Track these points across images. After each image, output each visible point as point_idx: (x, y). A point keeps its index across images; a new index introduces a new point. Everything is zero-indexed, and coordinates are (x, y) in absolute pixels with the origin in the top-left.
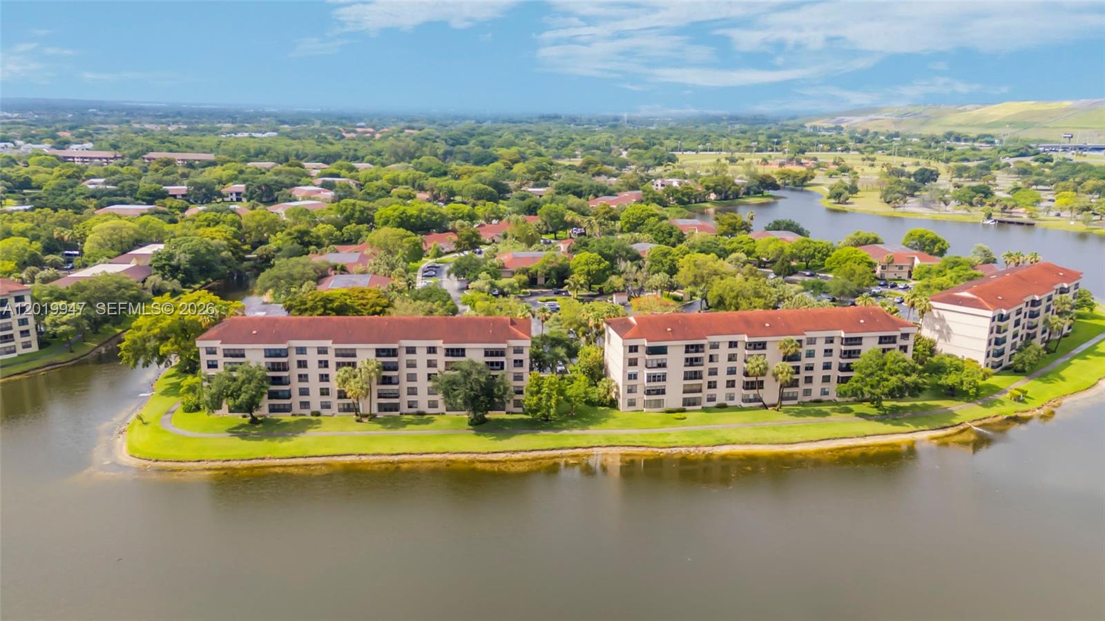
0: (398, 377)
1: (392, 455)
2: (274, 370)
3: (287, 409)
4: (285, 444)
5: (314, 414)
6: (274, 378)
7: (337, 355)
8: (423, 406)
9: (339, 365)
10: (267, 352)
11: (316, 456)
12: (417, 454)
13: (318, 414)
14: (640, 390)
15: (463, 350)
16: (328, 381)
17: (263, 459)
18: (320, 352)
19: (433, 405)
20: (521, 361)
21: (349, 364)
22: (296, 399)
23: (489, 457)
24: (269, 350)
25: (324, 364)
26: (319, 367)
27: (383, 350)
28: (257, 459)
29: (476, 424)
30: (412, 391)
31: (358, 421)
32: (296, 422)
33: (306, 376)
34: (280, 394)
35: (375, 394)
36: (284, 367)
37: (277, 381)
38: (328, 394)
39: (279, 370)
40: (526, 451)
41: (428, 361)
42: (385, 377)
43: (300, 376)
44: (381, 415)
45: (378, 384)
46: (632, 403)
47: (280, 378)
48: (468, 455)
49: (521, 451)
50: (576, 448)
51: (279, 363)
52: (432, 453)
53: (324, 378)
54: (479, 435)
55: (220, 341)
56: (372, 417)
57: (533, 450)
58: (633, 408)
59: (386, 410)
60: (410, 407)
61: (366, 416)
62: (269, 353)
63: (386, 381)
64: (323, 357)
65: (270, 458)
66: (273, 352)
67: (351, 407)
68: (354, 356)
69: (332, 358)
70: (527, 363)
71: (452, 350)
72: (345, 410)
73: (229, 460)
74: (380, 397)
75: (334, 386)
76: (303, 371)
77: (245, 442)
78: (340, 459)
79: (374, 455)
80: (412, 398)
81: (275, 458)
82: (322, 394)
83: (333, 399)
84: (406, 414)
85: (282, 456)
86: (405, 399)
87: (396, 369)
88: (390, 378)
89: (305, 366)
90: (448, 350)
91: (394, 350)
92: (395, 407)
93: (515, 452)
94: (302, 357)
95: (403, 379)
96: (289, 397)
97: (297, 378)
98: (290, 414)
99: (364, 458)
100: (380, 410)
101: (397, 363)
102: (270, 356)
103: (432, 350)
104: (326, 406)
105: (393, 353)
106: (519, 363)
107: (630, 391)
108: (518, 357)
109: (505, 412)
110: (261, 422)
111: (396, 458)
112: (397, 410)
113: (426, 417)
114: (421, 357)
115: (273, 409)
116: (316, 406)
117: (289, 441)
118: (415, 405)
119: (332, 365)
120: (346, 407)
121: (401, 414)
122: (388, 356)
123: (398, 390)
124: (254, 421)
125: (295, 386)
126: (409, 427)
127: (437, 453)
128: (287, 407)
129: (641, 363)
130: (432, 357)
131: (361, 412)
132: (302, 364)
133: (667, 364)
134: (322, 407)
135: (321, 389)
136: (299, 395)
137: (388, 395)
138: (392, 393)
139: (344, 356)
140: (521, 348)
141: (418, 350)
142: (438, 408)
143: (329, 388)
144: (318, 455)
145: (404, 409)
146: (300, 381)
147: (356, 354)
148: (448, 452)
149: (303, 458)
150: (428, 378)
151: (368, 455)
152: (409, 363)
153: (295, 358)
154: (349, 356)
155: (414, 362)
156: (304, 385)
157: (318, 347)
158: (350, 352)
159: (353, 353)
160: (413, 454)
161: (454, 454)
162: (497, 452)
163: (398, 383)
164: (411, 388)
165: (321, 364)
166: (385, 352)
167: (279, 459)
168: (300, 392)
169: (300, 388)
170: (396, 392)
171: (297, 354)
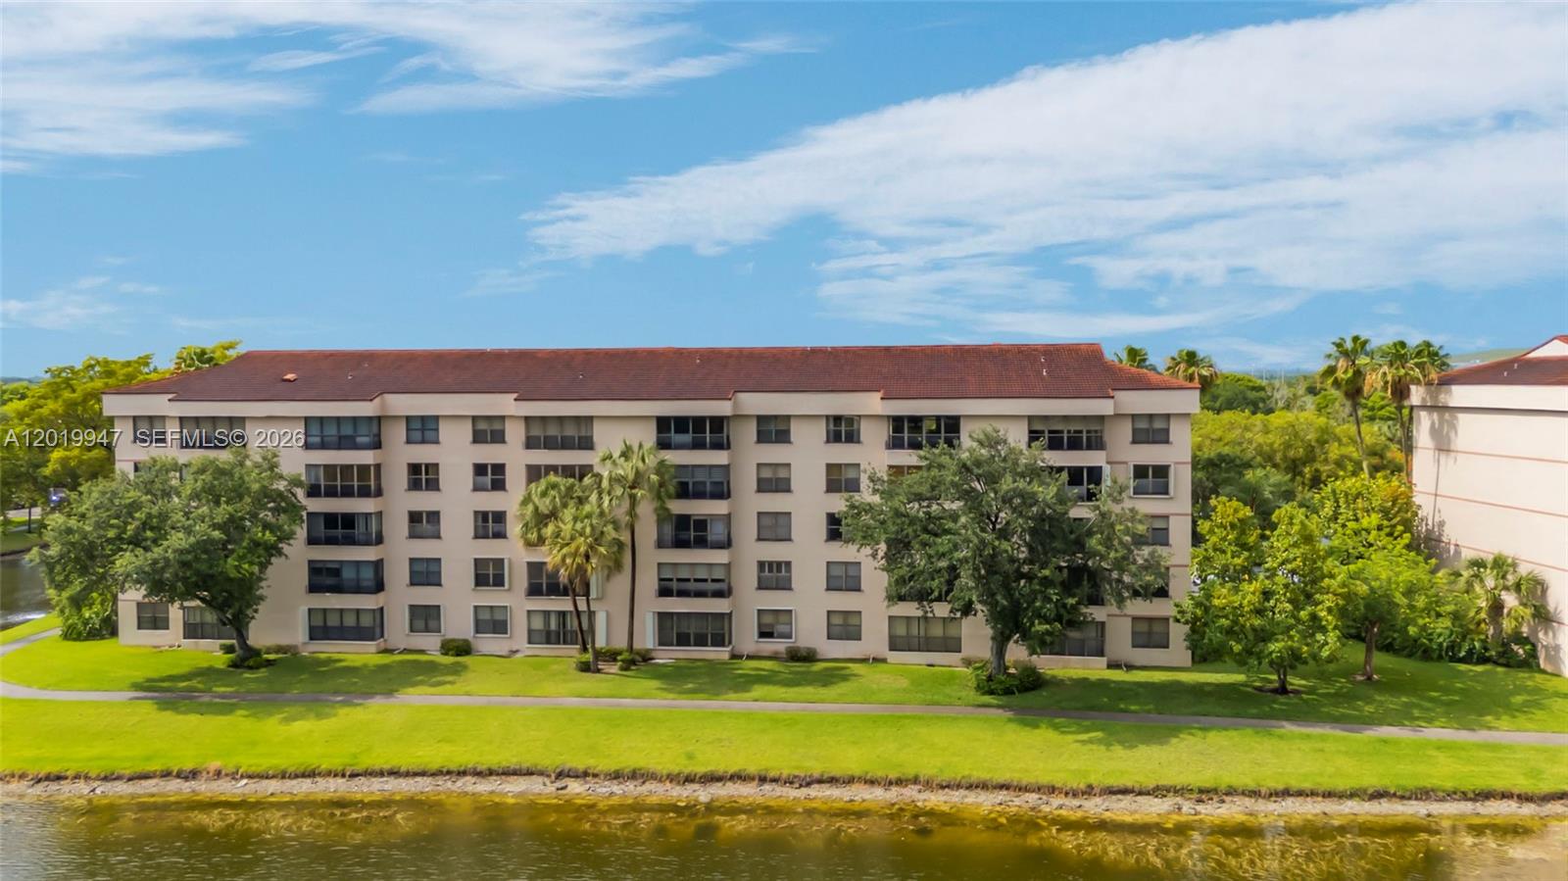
0: (728, 518)
1: (689, 779)
2: (331, 492)
3: (368, 629)
5: (450, 648)
6: (330, 519)
7: (531, 443)
8: (810, 631)
9: (534, 473)
10: (315, 429)
11: (394, 773)
12: (789, 782)
13: (463, 649)
15: (952, 423)
16: (500, 535)
17: (194, 774)
18: (478, 438)
19: (845, 627)
20: (1162, 472)
21: (568, 471)
22: (400, 597)
23: (1095, 808)
24: (322, 420)
25: (491, 476)
26: (476, 488)
27: (682, 423)
28: (166, 774)
29: (1008, 692)
30: (774, 575)
31: (585, 668)
32: (383, 669)
33: (434, 517)
34: (348, 574)
35: (648, 581)
36: (367, 482)
37: (339, 529)
38: (499, 582)
39: (347, 492)
40: (1254, 794)
41: (830, 467)
42: (683, 521)
43: (415, 517)
44: (666, 657)
45: (660, 544)
47: (349, 520)
48: (1002, 796)
49: (1231, 792)
50: (1486, 795)
51: (347, 469)
52: (850, 781)
53: (489, 525)
54: (1036, 726)
56: (636, 661)
57: (1286, 793)
59: (683, 640)
60: (765, 634)
61: (612, 656)
62: (321, 433)
63: (687, 533)
64: (489, 454)
65: (218, 774)
66: (331, 431)
67: (572, 624)
68: (587, 444)
69: (514, 455)
70: (1182, 481)
71: (915, 422)
72: (550, 637)
74: (664, 592)
75: (516, 553)
76: (424, 501)
77: (168, 716)
78: (483, 787)
79: (616, 776)
80: (774, 600)
81: (234, 776)
82: (481, 580)
83: (515, 601)
84: (750, 657)
85: (264, 764)
86: (749, 602)
87: (721, 492)
88: (702, 524)
89: (433, 485)
90: (896, 424)
91: (718, 423)
92: (716, 631)
93: (1205, 794)
94: (423, 454)
95: (746, 529)
96: (379, 587)
97: (403, 525)
98: (371, 646)
99: (575, 787)
100: (663, 641)
101: (726, 469)
102: (323, 446)
103: (842, 429)
104: (493, 623)
105: (712, 432)
106: (1153, 478)
108: (1150, 455)
109: (1103, 661)
110: (269, 663)
111: (703, 794)
112: (719, 641)
113: (818, 667)
114: (808, 455)
115: (324, 628)
116: (458, 623)
117: (319, 716)
118: (782, 628)
119: (515, 478)
120: (554, 624)
121: (734, 656)
122: (698, 445)
123: (728, 566)
124: (250, 662)
125: (400, 550)
126: (759, 691)
127: (872, 782)
128: (366, 621)
130: (842, 454)
131: (601, 642)
132: (423, 477)
134: (480, 627)
135: (479, 563)
136: (408, 581)
137: (692, 586)
138: (705, 580)
139: (550, 444)
140: (1158, 425)
141: (796, 430)
142: (859, 639)
143: (502, 560)
144: (403, 769)
145: (746, 637)
146: (413, 535)
147: (592, 437)
148: (916, 781)
149: (343, 776)
150: (828, 529)
151: (595, 776)
152: (767, 474)
153: (400, 454)
154: (565, 444)
155: (782, 474)
156: (425, 549)
157: (475, 419)
158: (570, 431)
159: (583, 434)
160: (775, 780)
161: (943, 787)
162: (1125, 791)
163: (727, 544)
164: (771, 564)
165: (481, 479)
166: (687, 432)
167: (250, 777)
168: (412, 573)
169: (412, 560)
170: (719, 574)
171: (408, 442)
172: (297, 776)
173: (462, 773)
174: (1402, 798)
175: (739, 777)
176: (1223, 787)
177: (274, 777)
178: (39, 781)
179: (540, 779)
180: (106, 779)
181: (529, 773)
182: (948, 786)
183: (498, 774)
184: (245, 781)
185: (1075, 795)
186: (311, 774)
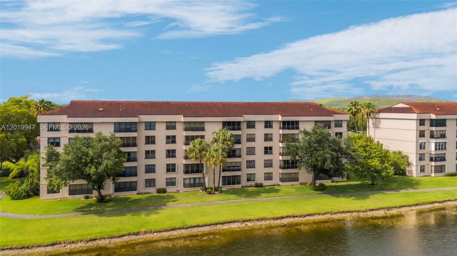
0: (240, 149)
3: (132, 187)
4: (153, 217)
5: (159, 191)
7: (186, 130)
8: (260, 179)
9: (188, 139)
10: (117, 126)
11: (198, 226)
12: (301, 216)
13: (164, 191)
14: (427, 158)
15: (297, 122)
16: (174, 156)
17: (137, 234)
18: (168, 128)
19: (269, 177)
20: (341, 134)
21: (197, 138)
22: (142, 177)
24: (120, 123)
25: (172, 139)
26: (167, 143)
27: (229, 123)
28: (129, 234)
29: (322, 190)
30: (251, 164)
31: (209, 193)
33: (153, 152)
34: (128, 171)
36: (132, 142)
38: (174, 170)
39: (128, 146)
41: (265, 135)
42: (230, 150)
43: (147, 152)
44: (225, 188)
45: (223, 157)
46: (422, 170)
47: (130, 154)
51: (128, 138)
52: (314, 215)
53: (171, 154)
55: (66, 116)
56: (221, 190)
58: (423, 174)
59: (229, 184)
60: (248, 180)
62: (119, 127)
63: (231, 154)
64: (171, 133)
65: (145, 233)
66: (123, 126)
67: (198, 181)
68: (203, 129)
69: (180, 133)
71: (288, 122)
72: (191, 186)
73: (95, 240)
75: (180, 161)
76: (150, 147)
79: (258, 220)
80: (251, 171)
81: (151, 232)
82: (168, 170)
83: (179, 175)
84: (246, 187)
85: (159, 228)
86: (244, 172)
87: (239, 142)
88: (234, 151)
89: (153, 142)
90: (284, 123)
91: (239, 123)
92: (235, 180)
94: (150, 133)
95: (244, 152)
96: (135, 174)
97: (143, 155)
98: (135, 192)
99: (249, 224)
100: (224, 184)
101: (240, 136)
102: (121, 131)
103: (269, 124)
104: (171, 183)
105: (237, 126)
106: (339, 135)
107: (421, 159)
108: (339, 130)
110: (111, 200)
112: (239, 183)
114: (260, 131)
115: (119, 188)
116: (161, 183)
118: (252, 178)
119: (180, 140)
120: (192, 182)
121: (242, 187)
122: (233, 129)
123: (241, 162)
124: (102, 200)
125: (142, 163)
127: (319, 214)
128: (132, 185)
129: (427, 134)
130: (268, 131)
131: (208, 186)
132: (150, 140)
133: (447, 135)
134: (168, 184)
135: (168, 165)
136: (144, 172)
137: (232, 168)
138: (235, 166)
139: (193, 129)
140: (340, 123)
141: (257, 125)
142: (272, 180)
143: (175, 164)
144: (201, 225)
145: (244, 182)
146: (146, 158)
147: (204, 127)
148: (328, 213)
149: (184, 228)
150: (265, 151)
151: (252, 220)
152: (249, 137)
153: (143, 133)
154: (197, 129)
155: (253, 137)
156: (150, 162)
157: (167, 122)
158: (198, 126)
159: (202, 126)
160: (297, 216)
161: (335, 214)
162: (373, 210)
163: (240, 156)
164: (249, 161)
165: (168, 140)
166: (231, 125)
167: (157, 232)
168: (146, 169)
169: (146, 165)
170: (238, 165)
171: (146, 129)
172: (170, 230)
173: (217, 224)
174: (421, 205)
175: (288, 217)
176: (390, 207)
177: (164, 231)
178: (88, 242)
179: (238, 223)
180: (111, 238)
181: (234, 222)
182: (336, 213)
183: (226, 223)
184: (155, 234)
185: (364, 212)
186: (174, 229)
